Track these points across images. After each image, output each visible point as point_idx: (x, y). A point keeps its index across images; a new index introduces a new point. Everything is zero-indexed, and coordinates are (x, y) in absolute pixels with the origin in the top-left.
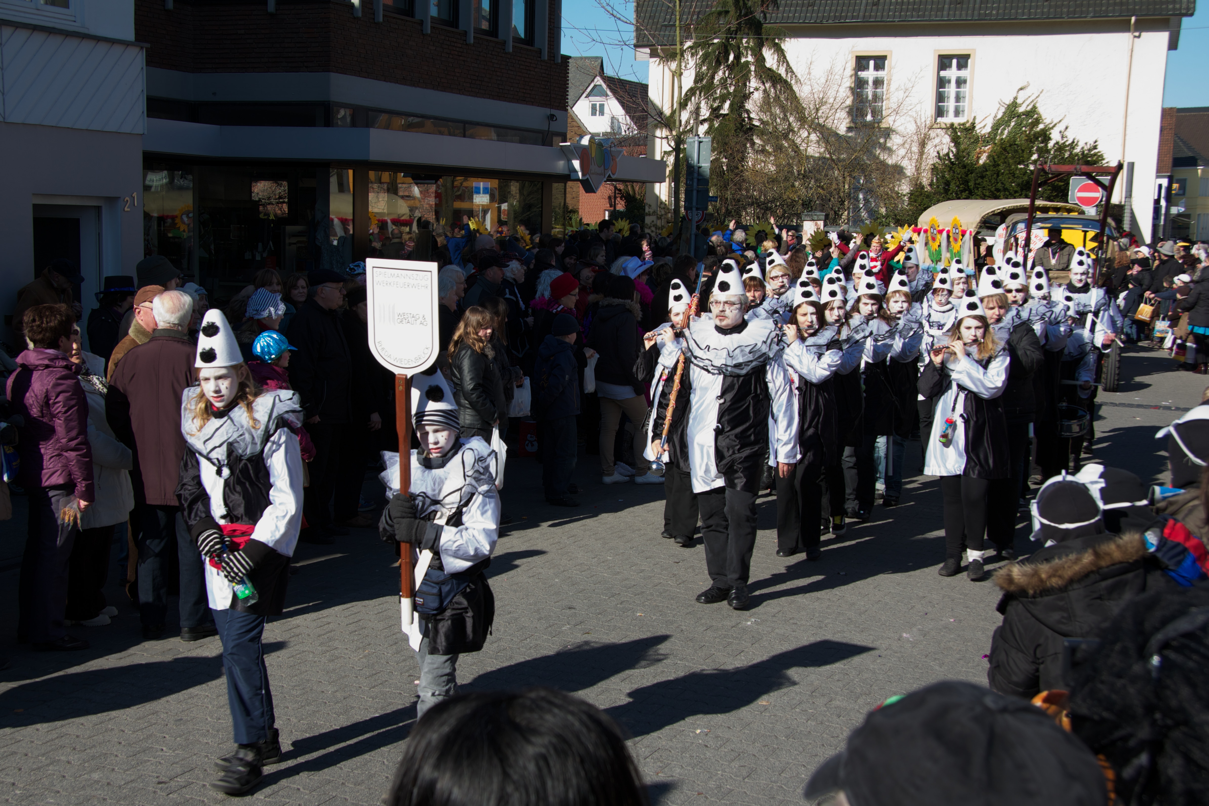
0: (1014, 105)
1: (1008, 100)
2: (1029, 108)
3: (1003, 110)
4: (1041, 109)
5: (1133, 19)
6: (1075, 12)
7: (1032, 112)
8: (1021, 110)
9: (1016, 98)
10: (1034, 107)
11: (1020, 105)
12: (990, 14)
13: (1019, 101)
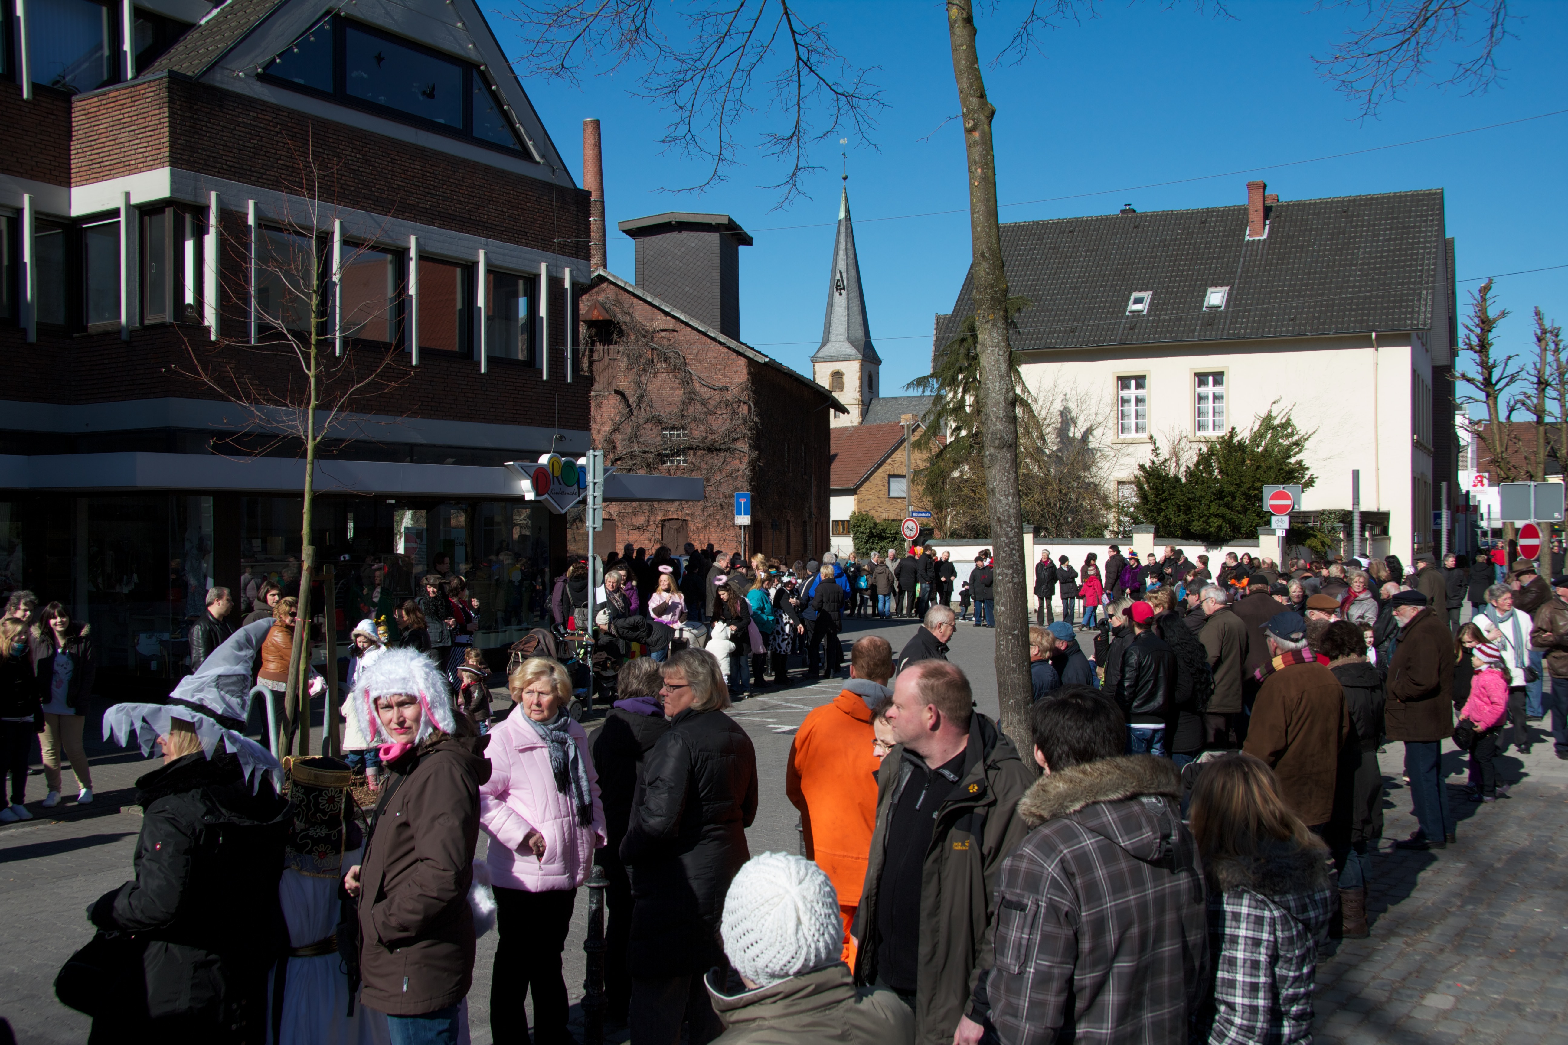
0: (1269, 417)
1: (1264, 414)
2: (1284, 421)
3: (1258, 423)
4: (1294, 421)
5: (1374, 334)
6: (1317, 330)
7: (1287, 424)
8: (1276, 422)
9: (1270, 412)
10: (1289, 419)
11: (1275, 418)
12: (1239, 334)
13: (1274, 414)
